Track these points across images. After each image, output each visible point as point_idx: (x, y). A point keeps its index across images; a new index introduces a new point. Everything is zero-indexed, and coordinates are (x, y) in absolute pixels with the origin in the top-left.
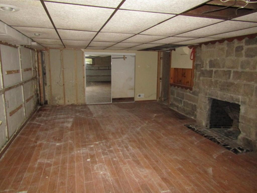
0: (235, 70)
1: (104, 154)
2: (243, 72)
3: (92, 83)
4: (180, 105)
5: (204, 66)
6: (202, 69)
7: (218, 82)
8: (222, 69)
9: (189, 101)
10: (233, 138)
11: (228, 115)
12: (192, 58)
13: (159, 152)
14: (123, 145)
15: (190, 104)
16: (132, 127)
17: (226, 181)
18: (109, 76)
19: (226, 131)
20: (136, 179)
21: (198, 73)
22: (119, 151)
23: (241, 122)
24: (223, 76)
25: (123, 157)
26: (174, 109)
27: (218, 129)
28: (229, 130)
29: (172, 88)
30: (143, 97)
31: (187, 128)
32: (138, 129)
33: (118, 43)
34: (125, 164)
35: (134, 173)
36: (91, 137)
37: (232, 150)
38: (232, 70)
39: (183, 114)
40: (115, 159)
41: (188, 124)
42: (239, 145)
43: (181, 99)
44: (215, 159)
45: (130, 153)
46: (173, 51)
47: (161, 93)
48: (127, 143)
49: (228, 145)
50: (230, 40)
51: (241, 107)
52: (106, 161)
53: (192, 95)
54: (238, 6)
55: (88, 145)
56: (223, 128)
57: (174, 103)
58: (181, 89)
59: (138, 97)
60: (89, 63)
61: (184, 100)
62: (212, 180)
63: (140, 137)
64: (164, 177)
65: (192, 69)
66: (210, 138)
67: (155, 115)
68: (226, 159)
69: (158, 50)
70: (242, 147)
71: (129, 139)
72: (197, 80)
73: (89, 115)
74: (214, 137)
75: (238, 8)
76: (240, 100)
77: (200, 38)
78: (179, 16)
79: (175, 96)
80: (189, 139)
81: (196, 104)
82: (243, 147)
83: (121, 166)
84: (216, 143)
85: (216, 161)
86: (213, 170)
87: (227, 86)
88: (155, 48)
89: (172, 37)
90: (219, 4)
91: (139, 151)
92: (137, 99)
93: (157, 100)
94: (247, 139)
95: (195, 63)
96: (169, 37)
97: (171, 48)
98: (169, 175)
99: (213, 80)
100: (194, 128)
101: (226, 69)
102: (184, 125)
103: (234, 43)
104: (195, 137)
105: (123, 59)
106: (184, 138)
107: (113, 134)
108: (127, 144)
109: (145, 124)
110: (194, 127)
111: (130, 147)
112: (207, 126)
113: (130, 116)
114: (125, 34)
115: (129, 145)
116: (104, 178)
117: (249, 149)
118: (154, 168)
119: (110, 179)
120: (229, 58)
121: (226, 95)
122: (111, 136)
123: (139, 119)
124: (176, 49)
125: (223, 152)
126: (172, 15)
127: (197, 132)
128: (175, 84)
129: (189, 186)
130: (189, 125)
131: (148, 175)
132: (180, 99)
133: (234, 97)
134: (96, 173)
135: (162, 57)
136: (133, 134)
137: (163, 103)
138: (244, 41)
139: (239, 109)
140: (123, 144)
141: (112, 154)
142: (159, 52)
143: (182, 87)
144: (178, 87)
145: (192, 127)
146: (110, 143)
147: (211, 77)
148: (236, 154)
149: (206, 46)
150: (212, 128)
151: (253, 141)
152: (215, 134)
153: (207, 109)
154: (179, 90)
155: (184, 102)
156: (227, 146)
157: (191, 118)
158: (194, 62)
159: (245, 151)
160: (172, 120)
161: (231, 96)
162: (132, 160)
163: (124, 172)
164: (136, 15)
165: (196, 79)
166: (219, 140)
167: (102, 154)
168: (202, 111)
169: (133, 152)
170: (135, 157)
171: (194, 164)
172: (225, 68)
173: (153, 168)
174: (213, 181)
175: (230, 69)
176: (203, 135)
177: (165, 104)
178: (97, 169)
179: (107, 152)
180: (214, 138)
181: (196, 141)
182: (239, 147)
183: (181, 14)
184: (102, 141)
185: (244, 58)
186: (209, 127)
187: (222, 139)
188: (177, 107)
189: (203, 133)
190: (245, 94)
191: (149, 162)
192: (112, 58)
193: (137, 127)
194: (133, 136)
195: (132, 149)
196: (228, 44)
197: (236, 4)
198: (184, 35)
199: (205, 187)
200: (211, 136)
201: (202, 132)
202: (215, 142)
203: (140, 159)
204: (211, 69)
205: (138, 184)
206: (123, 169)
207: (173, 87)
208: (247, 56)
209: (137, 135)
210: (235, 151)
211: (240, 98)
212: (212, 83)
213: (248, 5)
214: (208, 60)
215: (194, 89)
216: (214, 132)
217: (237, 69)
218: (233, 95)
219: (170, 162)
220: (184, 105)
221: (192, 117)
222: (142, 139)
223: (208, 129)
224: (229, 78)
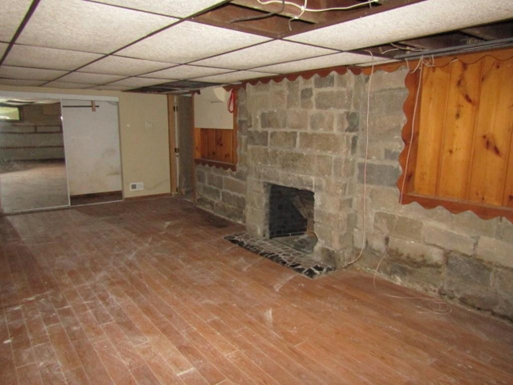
0: (303, 131)
1: (47, 320)
2: (314, 134)
3: (16, 165)
4: (215, 199)
5: (253, 123)
6: (250, 129)
7: (278, 153)
8: (282, 130)
9: (231, 190)
10: (308, 252)
11: (298, 212)
12: (232, 109)
13: (175, 297)
14: (96, 295)
15: (234, 196)
16: (117, 253)
17: (295, 328)
18: (59, 147)
19: (296, 240)
20: (125, 360)
21: (244, 138)
22: (86, 310)
23: (317, 222)
24: (285, 141)
25: (95, 319)
26: (206, 208)
27: (284, 238)
28: (301, 237)
29: (199, 168)
30: (142, 189)
31: (230, 242)
32: (131, 257)
33: (71, 72)
34: (98, 333)
35: (119, 349)
36: (16, 287)
37: (305, 273)
38: (299, 132)
39: (223, 217)
40: (75, 328)
41: (232, 234)
42: (315, 262)
43: (218, 189)
44: (277, 292)
45: (112, 309)
46: (196, 94)
47: (179, 178)
48: (105, 288)
49: (298, 265)
50: (292, 76)
51: (315, 197)
52: (52, 337)
53: (237, 180)
54: (288, 15)
55: (6, 307)
56: (292, 235)
57: (206, 196)
58: (216, 169)
59: (131, 190)
60: (8, 118)
61: (224, 190)
62: (272, 332)
63: (135, 272)
64: (183, 344)
65: (233, 130)
66: (269, 256)
67: (168, 223)
68: (296, 289)
69: (167, 92)
70: (320, 264)
71: (109, 280)
72: (243, 150)
73: (10, 239)
74: (276, 254)
75: (289, 18)
76: (314, 184)
77: (239, 70)
78: (186, 22)
79: (207, 184)
80: (234, 263)
81: (244, 196)
82: (323, 265)
83: (89, 340)
84: (279, 265)
85: (280, 296)
86: (273, 314)
87: (293, 160)
88: (158, 87)
89: (184, 66)
90: (256, 7)
91: (132, 302)
92: (129, 193)
93: (173, 193)
94: (328, 250)
95: (238, 119)
96: (180, 65)
97: (192, 89)
98: (194, 339)
99: (269, 150)
100: (243, 242)
101: (289, 130)
102: (225, 238)
103: (298, 83)
104: (245, 258)
105: (91, 108)
106: (224, 262)
107: (72, 273)
108: (104, 291)
109: (147, 245)
110: (242, 240)
111: (112, 297)
112: (264, 235)
113: (112, 231)
114: (82, 54)
115: (111, 292)
116: (47, 374)
117: (330, 266)
118: (164, 331)
119: (63, 373)
120: (292, 109)
121: (291, 177)
122: (67, 280)
123: (133, 235)
124: (201, 91)
125: (291, 277)
126: (172, 18)
127: (248, 248)
128: (205, 160)
129: (231, 352)
130: (234, 237)
131: (150, 348)
132: (215, 188)
133: (304, 179)
134: (26, 367)
135: (176, 106)
136: (121, 269)
137: (185, 199)
138: (313, 79)
139: (313, 200)
140: (96, 291)
141: (68, 318)
142: (170, 96)
143: (218, 166)
144: (211, 164)
145: (239, 240)
146: (64, 295)
147: (265, 144)
148: (311, 279)
149: (254, 86)
150: (274, 237)
151: (335, 252)
152: (279, 247)
153: (263, 205)
154: (213, 172)
155: (223, 193)
156: (298, 267)
157: (238, 224)
158: (235, 116)
159: (325, 270)
160: (201, 231)
161: (299, 178)
162: (115, 322)
163: (97, 351)
164: (92, 10)
165: (240, 150)
166: (285, 258)
167: (43, 322)
168: (255, 209)
169: (119, 307)
170: (124, 316)
171: (241, 308)
172: (287, 127)
173: (161, 332)
174: (274, 333)
175: (295, 130)
176: (257, 252)
177: (189, 200)
178: (31, 357)
179: (54, 317)
180: (277, 256)
181: (245, 265)
182: (315, 265)
183: (189, 18)
184: (45, 294)
185: (314, 111)
186: (268, 235)
187: (289, 255)
188: (211, 203)
189: (258, 249)
190: (320, 173)
191: (152, 321)
192: (64, 107)
193: (130, 252)
194: (119, 272)
195: (116, 299)
196: (289, 85)
197: (284, 10)
198: (207, 62)
199: (260, 346)
200: (272, 252)
201: (257, 246)
202: (278, 262)
203: (133, 317)
204: (265, 130)
205: (129, 370)
206: (94, 345)
207: (200, 165)
208: (319, 106)
209: (129, 269)
210: (311, 273)
211: (314, 180)
212: (268, 156)
213: (303, 14)
214: (259, 113)
215: (239, 167)
216: (276, 245)
217: (306, 129)
218: (303, 175)
219: (196, 313)
220: (223, 200)
221: (239, 220)
222: (140, 275)
223: (265, 240)
224: (294, 145)
